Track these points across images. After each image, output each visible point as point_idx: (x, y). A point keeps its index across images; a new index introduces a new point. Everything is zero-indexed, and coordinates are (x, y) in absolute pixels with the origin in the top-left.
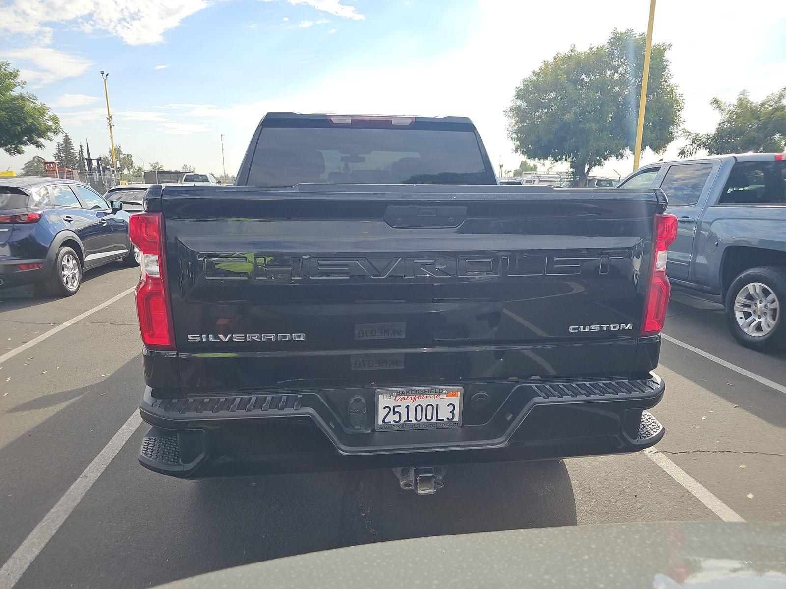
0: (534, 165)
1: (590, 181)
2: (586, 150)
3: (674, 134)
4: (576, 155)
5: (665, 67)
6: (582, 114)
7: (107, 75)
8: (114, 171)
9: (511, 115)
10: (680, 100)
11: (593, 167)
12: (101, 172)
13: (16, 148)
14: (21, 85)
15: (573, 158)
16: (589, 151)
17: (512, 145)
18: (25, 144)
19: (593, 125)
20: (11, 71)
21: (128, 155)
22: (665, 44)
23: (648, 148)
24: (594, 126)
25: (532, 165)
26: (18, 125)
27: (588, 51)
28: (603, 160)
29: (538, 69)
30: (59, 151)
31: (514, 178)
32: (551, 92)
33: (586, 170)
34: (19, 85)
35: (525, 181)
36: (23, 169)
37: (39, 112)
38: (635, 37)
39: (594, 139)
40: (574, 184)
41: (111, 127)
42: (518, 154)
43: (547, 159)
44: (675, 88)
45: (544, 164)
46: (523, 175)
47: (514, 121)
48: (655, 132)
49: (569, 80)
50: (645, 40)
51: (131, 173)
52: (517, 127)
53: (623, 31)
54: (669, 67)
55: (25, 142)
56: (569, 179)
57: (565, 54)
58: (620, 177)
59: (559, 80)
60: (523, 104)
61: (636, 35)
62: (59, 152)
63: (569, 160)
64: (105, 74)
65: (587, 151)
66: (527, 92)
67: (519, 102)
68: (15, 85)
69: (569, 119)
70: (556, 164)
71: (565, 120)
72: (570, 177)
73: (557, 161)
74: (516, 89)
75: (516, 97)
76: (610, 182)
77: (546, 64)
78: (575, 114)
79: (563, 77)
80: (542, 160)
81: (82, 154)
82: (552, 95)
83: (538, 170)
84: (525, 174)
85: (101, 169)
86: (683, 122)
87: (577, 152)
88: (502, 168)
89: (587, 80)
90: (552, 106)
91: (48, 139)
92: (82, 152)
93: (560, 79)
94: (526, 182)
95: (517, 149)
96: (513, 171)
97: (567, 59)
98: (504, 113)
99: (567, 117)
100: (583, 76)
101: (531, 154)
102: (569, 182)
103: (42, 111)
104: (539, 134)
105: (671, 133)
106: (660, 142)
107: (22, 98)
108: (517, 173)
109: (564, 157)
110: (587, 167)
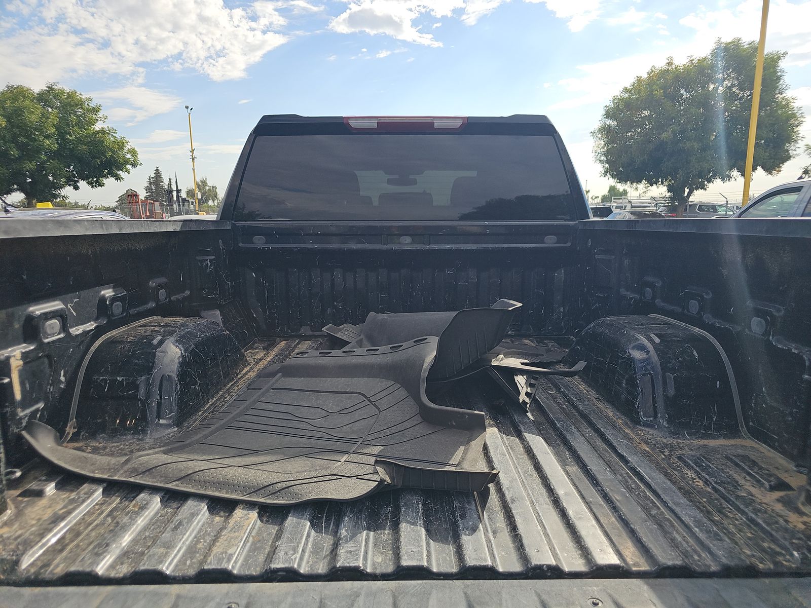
0: (624, 190)
1: (690, 205)
2: (686, 172)
3: (790, 152)
4: (674, 178)
5: (779, 78)
6: (682, 132)
7: (191, 109)
8: (192, 202)
9: (600, 136)
10: (798, 114)
11: (695, 191)
12: (181, 203)
13: (97, 181)
14: (103, 120)
15: (670, 181)
16: (690, 172)
17: (600, 168)
18: (106, 176)
19: (694, 144)
20: (94, 107)
21: (213, 187)
22: (779, 52)
23: (759, 168)
24: (696, 146)
25: (621, 190)
26: (98, 158)
27: (688, 64)
28: (706, 183)
29: (630, 85)
30: (150, 183)
31: (602, 204)
32: (645, 110)
33: (686, 194)
34: (101, 120)
35: (614, 207)
36: (117, 202)
37: (118, 145)
38: (744, 46)
39: (696, 159)
40: (672, 209)
41: (193, 159)
42: (607, 177)
43: (641, 182)
44: (792, 101)
45: (637, 188)
46: (613, 200)
47: (602, 143)
48: (768, 150)
49: (666, 95)
50: (756, 49)
51: (216, 204)
52: (606, 148)
53: (729, 40)
54: (784, 77)
55: (105, 175)
56: (666, 205)
57: (661, 68)
58: (727, 202)
59: (655, 96)
60: (613, 123)
61: (744, 44)
62: (150, 185)
63: (666, 183)
64: (190, 108)
65: (688, 172)
66: (617, 109)
67: (608, 122)
68: (97, 120)
69: (666, 138)
70: (650, 188)
71: (662, 139)
72: (667, 201)
73: (651, 185)
74: (606, 108)
75: (605, 116)
76: (713, 208)
77: (639, 80)
78: (674, 132)
79: (659, 93)
80: (635, 184)
81: (171, 186)
82: (646, 113)
83: (629, 195)
84: (614, 199)
85: (181, 201)
86: (803, 139)
87: (676, 174)
88: (589, 193)
89: (686, 95)
90: (646, 125)
91: (126, 171)
92: (171, 184)
93: (656, 94)
94: (616, 208)
95: (606, 172)
96: (600, 197)
97: (663, 73)
98: (591, 134)
99: (665, 136)
100: (683, 91)
101: (622, 178)
102: (664, 208)
103: (121, 145)
104: (632, 154)
105: (787, 151)
106: (774, 162)
107: (103, 131)
108: (605, 199)
109: (660, 180)
110: (687, 190)
